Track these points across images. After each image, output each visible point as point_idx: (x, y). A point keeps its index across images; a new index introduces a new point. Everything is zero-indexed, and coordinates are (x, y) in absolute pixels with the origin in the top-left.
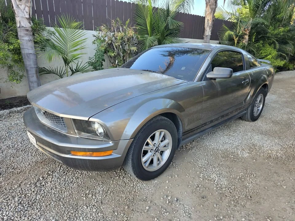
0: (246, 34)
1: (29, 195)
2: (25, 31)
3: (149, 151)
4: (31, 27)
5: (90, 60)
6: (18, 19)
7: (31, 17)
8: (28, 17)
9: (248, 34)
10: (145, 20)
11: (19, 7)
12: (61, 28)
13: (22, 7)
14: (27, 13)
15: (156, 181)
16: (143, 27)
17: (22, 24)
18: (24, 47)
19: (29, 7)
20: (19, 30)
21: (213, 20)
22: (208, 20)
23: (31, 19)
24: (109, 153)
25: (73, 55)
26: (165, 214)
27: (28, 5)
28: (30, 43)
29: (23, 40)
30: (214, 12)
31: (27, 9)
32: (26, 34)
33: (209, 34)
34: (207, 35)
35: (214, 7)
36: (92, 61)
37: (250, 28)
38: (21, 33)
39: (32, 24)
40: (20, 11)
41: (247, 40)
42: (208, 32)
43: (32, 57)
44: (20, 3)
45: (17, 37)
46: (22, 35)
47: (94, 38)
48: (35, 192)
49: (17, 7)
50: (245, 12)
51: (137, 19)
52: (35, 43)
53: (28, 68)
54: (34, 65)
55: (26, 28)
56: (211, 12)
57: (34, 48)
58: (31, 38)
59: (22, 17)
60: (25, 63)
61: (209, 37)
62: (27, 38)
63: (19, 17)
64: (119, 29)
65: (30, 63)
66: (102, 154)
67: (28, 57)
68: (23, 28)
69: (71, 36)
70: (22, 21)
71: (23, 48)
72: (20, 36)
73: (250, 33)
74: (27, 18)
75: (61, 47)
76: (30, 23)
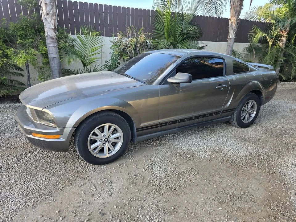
0: (283, 36)
1: (10, 163)
2: (51, 39)
3: (98, 140)
4: (56, 36)
5: (106, 63)
6: (46, 30)
7: (56, 27)
8: (53, 27)
9: (285, 35)
10: (163, 25)
11: (47, 20)
12: (82, 36)
13: (49, 20)
14: (53, 24)
15: (105, 167)
16: (161, 32)
17: (49, 33)
18: (51, 52)
19: (55, 20)
20: (46, 38)
21: (238, 23)
22: (232, 22)
23: (56, 29)
24: (57, 136)
25: (91, 59)
26: (93, 190)
27: (53, 18)
28: (55, 49)
29: (49, 46)
30: (238, 14)
31: (53, 21)
32: (52, 42)
33: (232, 37)
34: (230, 38)
35: (239, 9)
36: (108, 64)
37: (288, 29)
38: (48, 41)
39: (57, 33)
40: (47, 23)
41: (285, 42)
42: (232, 35)
43: (56, 61)
44: (47, 17)
45: (45, 44)
46: (49, 42)
47: (112, 44)
48: (15, 162)
49: (45, 21)
50: (284, 11)
51: (155, 24)
52: (59, 49)
53: (53, 70)
54: (57, 67)
55: (52, 37)
56: (235, 14)
57: (58, 53)
58: (56, 45)
59: (49, 28)
60: (51, 65)
61: (233, 40)
62: (52, 45)
63: (46, 28)
64: (134, 35)
65: (54, 65)
66: (51, 137)
67: (53, 60)
68: (50, 37)
69: (91, 42)
70: (49, 31)
71: (49, 53)
72: (47, 43)
73: (288, 34)
74: (52, 29)
75: (82, 52)
76: (55, 33)
